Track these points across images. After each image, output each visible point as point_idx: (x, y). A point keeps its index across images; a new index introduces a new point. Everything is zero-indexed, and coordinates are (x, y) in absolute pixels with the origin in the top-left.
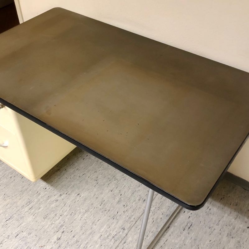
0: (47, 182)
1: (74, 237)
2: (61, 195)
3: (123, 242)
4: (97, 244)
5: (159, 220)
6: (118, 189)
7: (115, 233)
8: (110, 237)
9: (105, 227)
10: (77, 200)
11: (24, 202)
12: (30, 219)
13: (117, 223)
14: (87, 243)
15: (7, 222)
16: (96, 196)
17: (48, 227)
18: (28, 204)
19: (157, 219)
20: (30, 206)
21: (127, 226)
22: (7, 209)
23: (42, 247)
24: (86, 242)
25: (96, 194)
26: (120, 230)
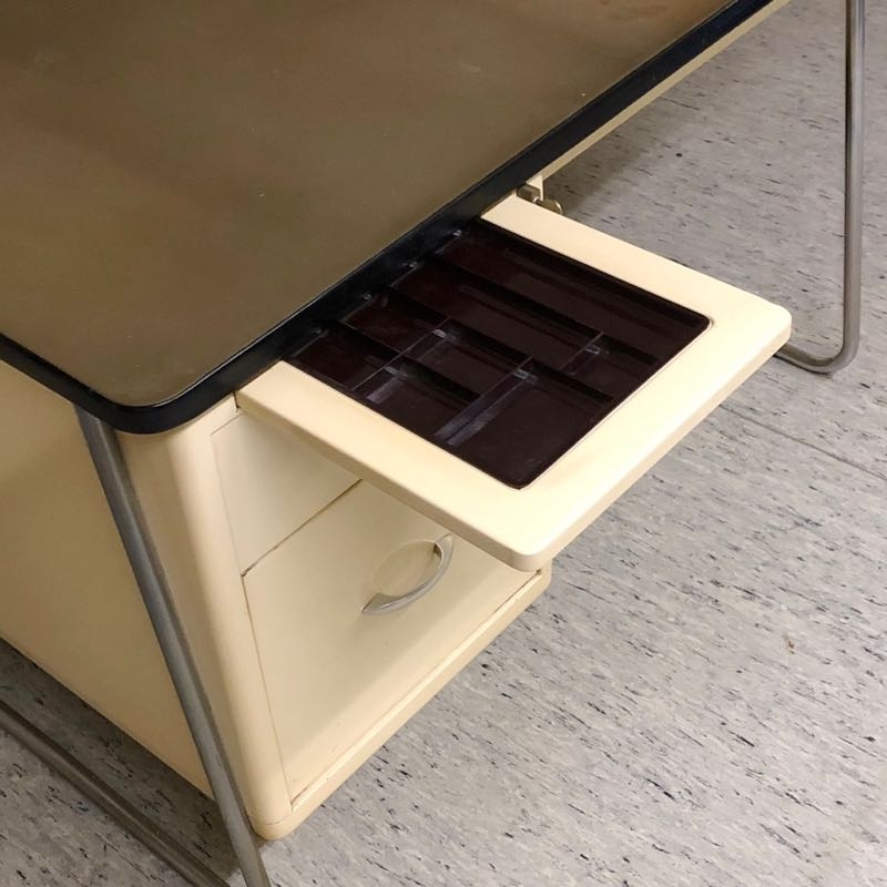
1: (736, 549)
3: (749, 414)
4: (765, 481)
8: (733, 446)
9: (686, 461)
11: (560, 742)
12: (656, 705)
14: (760, 507)
17: (696, 634)
20: (585, 713)
23: (791, 645)
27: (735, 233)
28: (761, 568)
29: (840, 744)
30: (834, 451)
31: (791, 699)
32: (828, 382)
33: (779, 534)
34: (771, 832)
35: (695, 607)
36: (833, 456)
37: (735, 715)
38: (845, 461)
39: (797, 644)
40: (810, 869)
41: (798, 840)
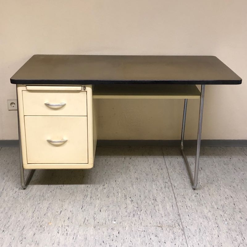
0: (84, 184)
1: (140, 196)
2: (104, 185)
3: (173, 187)
4: (160, 193)
5: (181, 173)
6: (138, 170)
7: (164, 186)
8: (163, 188)
9: (154, 186)
10: (118, 183)
11: (81, 197)
12: (98, 202)
13: (159, 182)
14: (153, 195)
15: (83, 209)
16: (128, 178)
17: (117, 200)
18: (86, 197)
19: (180, 173)
20: (89, 196)
21: (167, 181)
22: (73, 204)
23: (126, 208)
24: (151, 195)
25: (127, 176)
26: (165, 184)
27: (218, 170)
28: (139, 200)
29: (110, 218)
30: (176, 197)
31: (114, 211)
32: (193, 191)
33: (149, 199)
34: (85, 219)
35: (123, 197)
36: (175, 197)
37: (105, 208)
38: (175, 198)
39: (127, 208)
40: (82, 224)
41: (87, 222)
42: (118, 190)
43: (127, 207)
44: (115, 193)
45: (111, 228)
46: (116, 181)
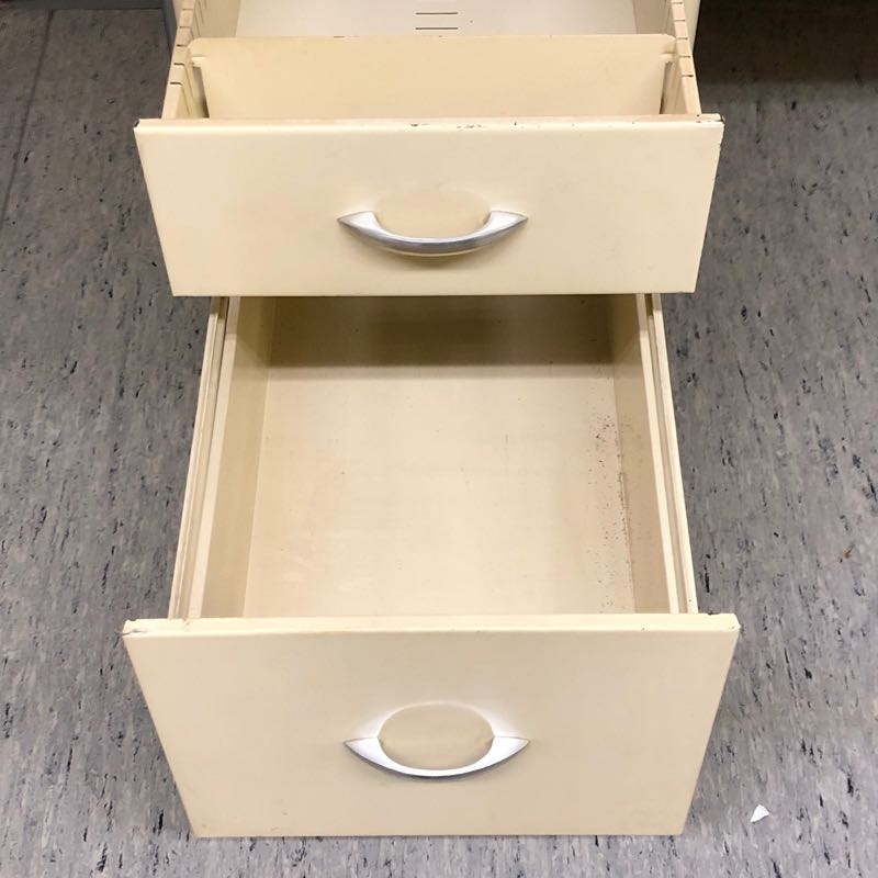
6: (856, 214)
23: (848, 555)
37: (727, 559)
42: (774, 391)
43: (852, 546)
44: (760, 420)
45: (799, 747)
46: (744, 312)
